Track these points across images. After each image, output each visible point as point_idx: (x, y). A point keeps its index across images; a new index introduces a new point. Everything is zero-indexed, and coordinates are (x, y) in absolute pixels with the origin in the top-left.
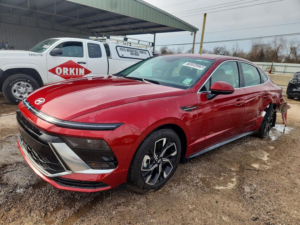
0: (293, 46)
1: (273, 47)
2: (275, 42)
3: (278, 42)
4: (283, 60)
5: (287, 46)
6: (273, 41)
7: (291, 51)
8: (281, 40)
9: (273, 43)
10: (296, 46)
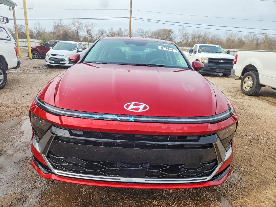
0: (88, 28)
1: (73, 28)
2: (73, 23)
3: (77, 24)
4: (82, 40)
5: (83, 28)
6: (72, 23)
7: (87, 32)
8: (78, 22)
9: (73, 25)
10: (90, 28)
